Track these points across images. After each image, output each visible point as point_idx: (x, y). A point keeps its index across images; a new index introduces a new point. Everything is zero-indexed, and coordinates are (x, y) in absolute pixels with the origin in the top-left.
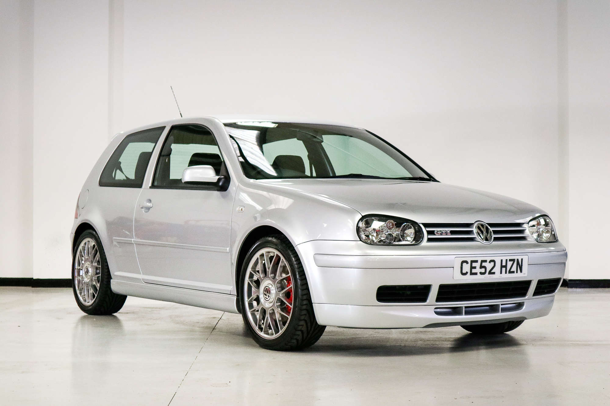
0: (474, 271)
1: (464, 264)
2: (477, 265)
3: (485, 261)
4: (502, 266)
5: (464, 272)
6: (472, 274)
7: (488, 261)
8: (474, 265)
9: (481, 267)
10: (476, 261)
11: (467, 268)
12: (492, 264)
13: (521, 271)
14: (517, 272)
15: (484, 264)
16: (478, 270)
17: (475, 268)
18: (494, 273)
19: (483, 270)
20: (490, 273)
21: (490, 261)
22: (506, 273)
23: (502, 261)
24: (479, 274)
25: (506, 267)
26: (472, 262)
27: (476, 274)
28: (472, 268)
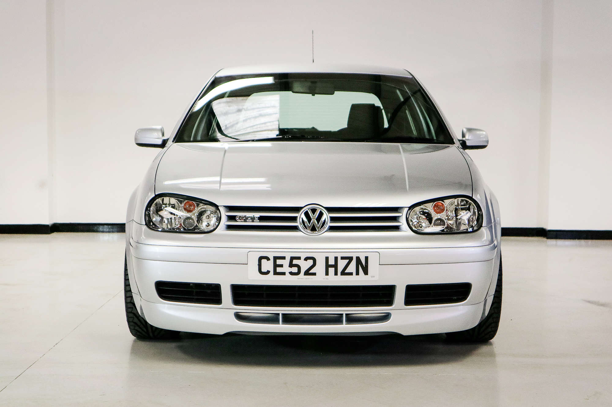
0: (279, 270)
1: (264, 261)
2: (286, 263)
3: (299, 258)
4: (328, 266)
5: (264, 270)
6: (276, 273)
7: (303, 258)
8: (279, 262)
9: (291, 265)
10: (284, 258)
11: (267, 266)
12: (310, 262)
13: (366, 273)
14: (357, 273)
15: (295, 262)
16: (286, 269)
17: (281, 266)
18: (314, 274)
19: (295, 270)
20: (307, 273)
21: (306, 259)
22: (336, 274)
23: (327, 259)
24: (287, 274)
25: (335, 266)
26: (276, 258)
27: (284, 274)
28: (276, 266)
